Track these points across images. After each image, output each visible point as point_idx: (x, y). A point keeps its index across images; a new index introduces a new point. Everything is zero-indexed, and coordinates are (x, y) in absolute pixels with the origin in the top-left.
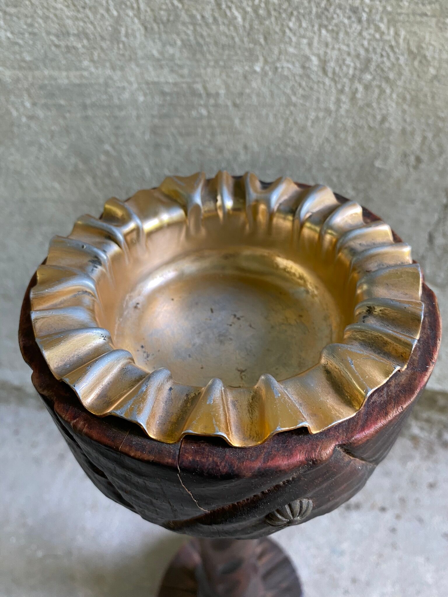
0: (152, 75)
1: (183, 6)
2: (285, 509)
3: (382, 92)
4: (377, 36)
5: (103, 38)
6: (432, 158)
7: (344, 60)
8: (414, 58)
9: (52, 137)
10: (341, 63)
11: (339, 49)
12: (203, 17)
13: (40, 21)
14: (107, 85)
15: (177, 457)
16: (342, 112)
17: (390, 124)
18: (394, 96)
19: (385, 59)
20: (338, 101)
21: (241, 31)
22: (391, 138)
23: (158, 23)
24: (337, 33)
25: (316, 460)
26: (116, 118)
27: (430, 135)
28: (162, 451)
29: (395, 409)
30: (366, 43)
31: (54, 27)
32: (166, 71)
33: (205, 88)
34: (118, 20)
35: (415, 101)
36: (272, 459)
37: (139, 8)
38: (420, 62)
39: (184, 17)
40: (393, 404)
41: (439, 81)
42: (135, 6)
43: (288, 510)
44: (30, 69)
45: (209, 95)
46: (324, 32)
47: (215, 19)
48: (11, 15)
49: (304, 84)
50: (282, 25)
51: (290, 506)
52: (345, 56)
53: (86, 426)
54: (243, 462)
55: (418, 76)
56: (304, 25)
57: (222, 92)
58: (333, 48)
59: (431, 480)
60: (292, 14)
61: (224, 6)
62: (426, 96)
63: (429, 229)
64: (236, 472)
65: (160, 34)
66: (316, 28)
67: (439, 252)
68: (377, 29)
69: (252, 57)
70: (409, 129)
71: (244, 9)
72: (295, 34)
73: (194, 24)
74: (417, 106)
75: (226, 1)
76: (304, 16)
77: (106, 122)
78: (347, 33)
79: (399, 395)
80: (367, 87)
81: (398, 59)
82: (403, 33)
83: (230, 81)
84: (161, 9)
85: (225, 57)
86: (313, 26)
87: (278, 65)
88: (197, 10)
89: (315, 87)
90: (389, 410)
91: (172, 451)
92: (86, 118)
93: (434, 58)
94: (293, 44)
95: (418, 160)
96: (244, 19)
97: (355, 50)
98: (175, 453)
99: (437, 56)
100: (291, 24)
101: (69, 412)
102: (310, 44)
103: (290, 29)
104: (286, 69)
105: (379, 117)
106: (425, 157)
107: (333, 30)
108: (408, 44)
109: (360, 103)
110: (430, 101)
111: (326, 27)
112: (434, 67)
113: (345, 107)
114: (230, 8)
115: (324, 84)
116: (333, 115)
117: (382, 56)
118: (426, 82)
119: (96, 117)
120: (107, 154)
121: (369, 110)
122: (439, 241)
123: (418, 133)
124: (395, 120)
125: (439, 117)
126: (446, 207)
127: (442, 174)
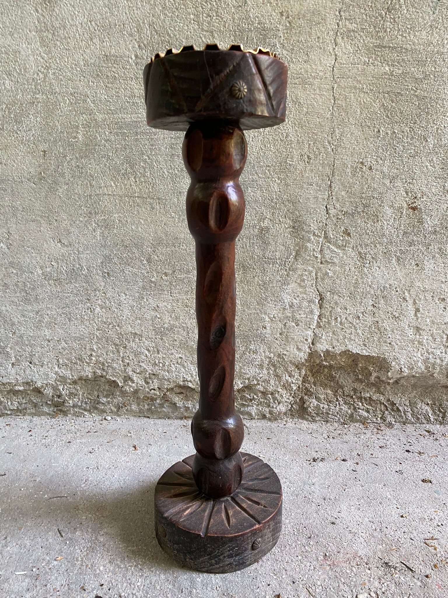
6: (316, 156)
8: (296, 104)
9: (117, 150)
13: (123, 90)
17: (291, 137)
18: (290, 122)
22: (293, 145)
26: (152, 139)
27: (312, 143)
31: (129, 93)
38: (299, 105)
41: (309, 114)
44: (113, 113)
48: (109, 87)
55: (299, 112)
62: (305, 122)
63: (325, 204)
70: (301, 140)
74: (302, 127)
77: (147, 142)
92: (137, 140)
93: (304, 103)
99: (305, 102)
106: (312, 156)
108: (291, 97)
110: (307, 125)
112: (305, 108)
116: (262, 134)
118: (303, 115)
119: (142, 138)
120: (145, 161)
121: (280, 131)
122: (332, 211)
123: (306, 142)
124: (293, 135)
125: (314, 133)
126: (330, 186)
127: (323, 165)
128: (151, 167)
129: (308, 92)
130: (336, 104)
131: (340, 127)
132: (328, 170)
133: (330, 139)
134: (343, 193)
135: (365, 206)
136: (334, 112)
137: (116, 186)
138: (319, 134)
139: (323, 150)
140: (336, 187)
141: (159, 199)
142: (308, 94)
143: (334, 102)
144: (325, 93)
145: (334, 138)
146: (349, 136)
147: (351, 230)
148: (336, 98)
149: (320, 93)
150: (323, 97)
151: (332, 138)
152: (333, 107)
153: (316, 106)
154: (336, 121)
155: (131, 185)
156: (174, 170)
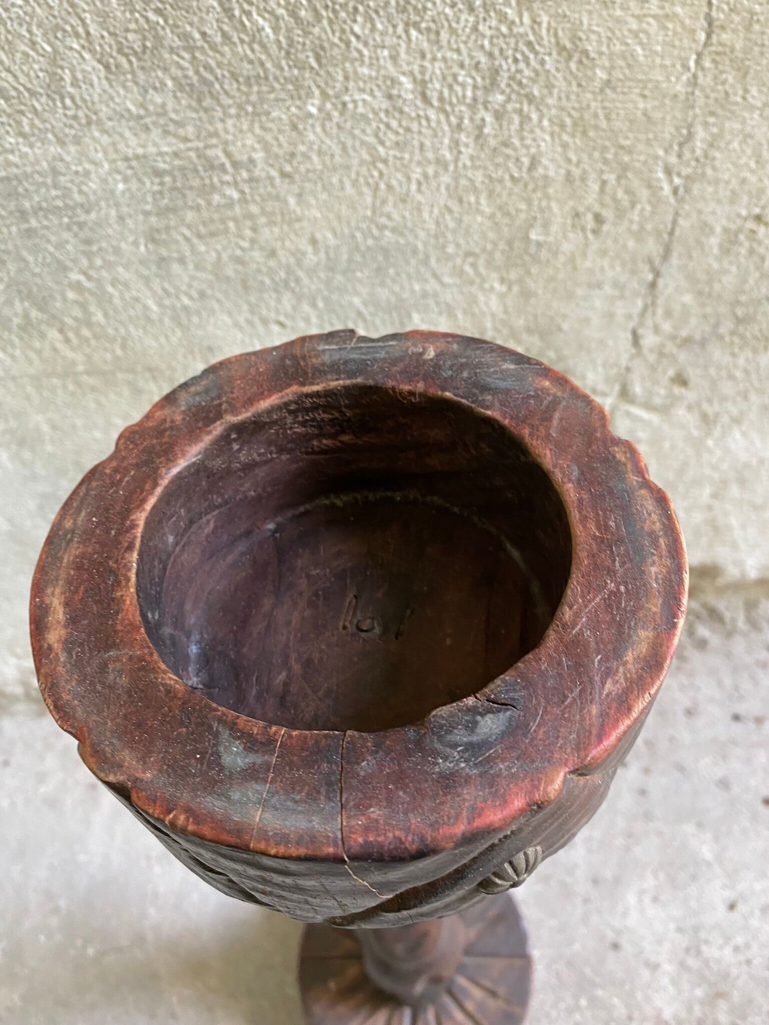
0: (133, 145)
1: (166, 21)
2: (505, 869)
3: (525, 119)
4: (504, 29)
5: (33, 94)
6: (621, 214)
7: (455, 76)
8: (570, 57)
10: (449, 81)
11: (444, 59)
12: (204, 34)
14: (55, 172)
15: (340, 843)
16: (465, 159)
17: (546, 168)
18: (545, 123)
19: (522, 65)
20: (456, 144)
21: (274, 49)
22: (551, 191)
23: (126, 55)
24: (438, 33)
25: (542, 803)
26: (81, 225)
27: (611, 178)
28: (315, 838)
29: (641, 699)
30: (486, 43)
32: (155, 134)
33: (228, 155)
34: (55, 59)
35: (581, 127)
36: (480, 816)
37: (88, 33)
38: (580, 62)
39: (170, 38)
40: (636, 692)
41: (614, 89)
42: (80, 30)
43: (510, 870)
45: (236, 165)
46: (414, 33)
47: (225, 35)
49: (394, 124)
50: (343, 31)
51: (511, 863)
52: (456, 69)
53: (191, 820)
54: (438, 830)
55: (579, 85)
56: (379, 26)
57: (259, 156)
58: (434, 59)
59: (687, 703)
60: (356, 9)
61: (237, 13)
62: (596, 116)
63: (631, 325)
64: (432, 846)
65: (133, 73)
66: (400, 29)
67: (652, 358)
68: (502, 17)
69: (300, 92)
70: (576, 172)
71: (272, 13)
72: (366, 44)
73: (191, 49)
74: (584, 133)
75: (238, 2)
76: (377, 12)
77: (66, 235)
78: (453, 31)
79: (642, 675)
80: (499, 116)
81: (543, 63)
82: (545, 19)
83: (269, 137)
84: (127, 30)
85: (254, 98)
86: (395, 27)
87: (347, 98)
88: (191, 24)
89: (415, 126)
90: (631, 702)
91: (331, 835)
92: (30, 233)
93: (601, 53)
94: (367, 60)
95: (599, 219)
96: (276, 29)
97: (471, 57)
98: (336, 837)
99: (604, 49)
100: (357, 29)
101: (158, 804)
102: (394, 58)
103: (358, 37)
104: (360, 104)
105: (526, 161)
106: (608, 214)
107: (429, 29)
108: (556, 35)
109: (493, 142)
110: (604, 124)
111: (416, 25)
112: (603, 68)
113: (467, 152)
114: (248, 14)
115: (428, 119)
116: (451, 168)
117: (516, 61)
118: (593, 93)
119: (47, 228)
120: (78, 287)
121: (509, 151)
122: (649, 340)
123: (593, 176)
124: (553, 160)
125: (622, 147)
126: (653, 285)
127: (639, 235)
128: (103, 298)
129: (619, 13)
130: (712, 45)
131: (712, 120)
132: (652, 247)
133: (673, 159)
134: (688, 298)
135: (739, 321)
136: (700, 74)
137: (13, 357)
138: (641, 147)
139: (644, 193)
140: (668, 285)
141: (150, 369)
142: (618, 20)
143: (709, 36)
144: (678, 9)
145: (687, 155)
146: (735, 145)
147: (693, 374)
148: (717, 23)
149: (660, 12)
150: (670, 26)
151: (680, 156)
152: (699, 56)
153: (641, 59)
154: (701, 101)
155: (55, 350)
156: (177, 298)
